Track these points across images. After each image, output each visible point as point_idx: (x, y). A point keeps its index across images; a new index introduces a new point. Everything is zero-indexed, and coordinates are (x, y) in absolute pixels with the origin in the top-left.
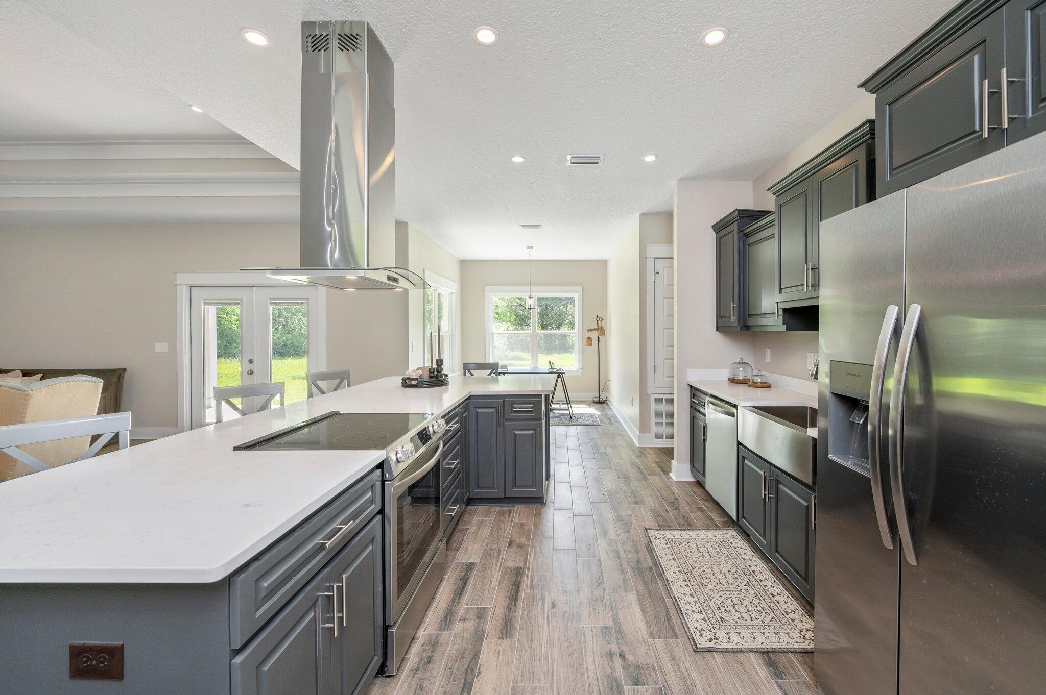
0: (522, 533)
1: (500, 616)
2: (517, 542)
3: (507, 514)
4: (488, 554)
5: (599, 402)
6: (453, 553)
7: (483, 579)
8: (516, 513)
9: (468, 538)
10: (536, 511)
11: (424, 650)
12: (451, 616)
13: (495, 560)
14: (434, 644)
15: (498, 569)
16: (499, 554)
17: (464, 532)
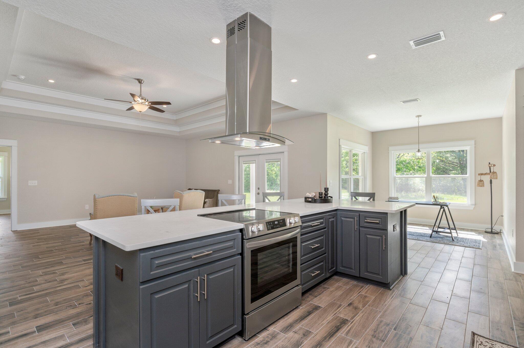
0: (362, 301)
1: (317, 340)
2: (355, 305)
3: (359, 288)
4: (332, 305)
5: (492, 233)
6: (313, 297)
7: (320, 317)
8: (366, 289)
9: (326, 293)
10: (381, 292)
11: (267, 337)
12: (290, 328)
13: (334, 310)
14: (274, 336)
15: (332, 315)
16: (338, 308)
17: (326, 289)
